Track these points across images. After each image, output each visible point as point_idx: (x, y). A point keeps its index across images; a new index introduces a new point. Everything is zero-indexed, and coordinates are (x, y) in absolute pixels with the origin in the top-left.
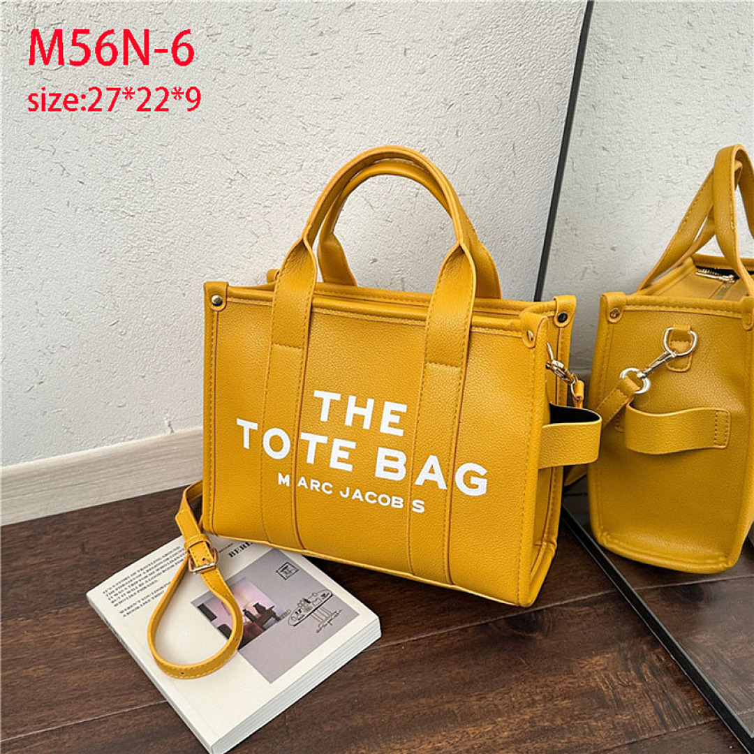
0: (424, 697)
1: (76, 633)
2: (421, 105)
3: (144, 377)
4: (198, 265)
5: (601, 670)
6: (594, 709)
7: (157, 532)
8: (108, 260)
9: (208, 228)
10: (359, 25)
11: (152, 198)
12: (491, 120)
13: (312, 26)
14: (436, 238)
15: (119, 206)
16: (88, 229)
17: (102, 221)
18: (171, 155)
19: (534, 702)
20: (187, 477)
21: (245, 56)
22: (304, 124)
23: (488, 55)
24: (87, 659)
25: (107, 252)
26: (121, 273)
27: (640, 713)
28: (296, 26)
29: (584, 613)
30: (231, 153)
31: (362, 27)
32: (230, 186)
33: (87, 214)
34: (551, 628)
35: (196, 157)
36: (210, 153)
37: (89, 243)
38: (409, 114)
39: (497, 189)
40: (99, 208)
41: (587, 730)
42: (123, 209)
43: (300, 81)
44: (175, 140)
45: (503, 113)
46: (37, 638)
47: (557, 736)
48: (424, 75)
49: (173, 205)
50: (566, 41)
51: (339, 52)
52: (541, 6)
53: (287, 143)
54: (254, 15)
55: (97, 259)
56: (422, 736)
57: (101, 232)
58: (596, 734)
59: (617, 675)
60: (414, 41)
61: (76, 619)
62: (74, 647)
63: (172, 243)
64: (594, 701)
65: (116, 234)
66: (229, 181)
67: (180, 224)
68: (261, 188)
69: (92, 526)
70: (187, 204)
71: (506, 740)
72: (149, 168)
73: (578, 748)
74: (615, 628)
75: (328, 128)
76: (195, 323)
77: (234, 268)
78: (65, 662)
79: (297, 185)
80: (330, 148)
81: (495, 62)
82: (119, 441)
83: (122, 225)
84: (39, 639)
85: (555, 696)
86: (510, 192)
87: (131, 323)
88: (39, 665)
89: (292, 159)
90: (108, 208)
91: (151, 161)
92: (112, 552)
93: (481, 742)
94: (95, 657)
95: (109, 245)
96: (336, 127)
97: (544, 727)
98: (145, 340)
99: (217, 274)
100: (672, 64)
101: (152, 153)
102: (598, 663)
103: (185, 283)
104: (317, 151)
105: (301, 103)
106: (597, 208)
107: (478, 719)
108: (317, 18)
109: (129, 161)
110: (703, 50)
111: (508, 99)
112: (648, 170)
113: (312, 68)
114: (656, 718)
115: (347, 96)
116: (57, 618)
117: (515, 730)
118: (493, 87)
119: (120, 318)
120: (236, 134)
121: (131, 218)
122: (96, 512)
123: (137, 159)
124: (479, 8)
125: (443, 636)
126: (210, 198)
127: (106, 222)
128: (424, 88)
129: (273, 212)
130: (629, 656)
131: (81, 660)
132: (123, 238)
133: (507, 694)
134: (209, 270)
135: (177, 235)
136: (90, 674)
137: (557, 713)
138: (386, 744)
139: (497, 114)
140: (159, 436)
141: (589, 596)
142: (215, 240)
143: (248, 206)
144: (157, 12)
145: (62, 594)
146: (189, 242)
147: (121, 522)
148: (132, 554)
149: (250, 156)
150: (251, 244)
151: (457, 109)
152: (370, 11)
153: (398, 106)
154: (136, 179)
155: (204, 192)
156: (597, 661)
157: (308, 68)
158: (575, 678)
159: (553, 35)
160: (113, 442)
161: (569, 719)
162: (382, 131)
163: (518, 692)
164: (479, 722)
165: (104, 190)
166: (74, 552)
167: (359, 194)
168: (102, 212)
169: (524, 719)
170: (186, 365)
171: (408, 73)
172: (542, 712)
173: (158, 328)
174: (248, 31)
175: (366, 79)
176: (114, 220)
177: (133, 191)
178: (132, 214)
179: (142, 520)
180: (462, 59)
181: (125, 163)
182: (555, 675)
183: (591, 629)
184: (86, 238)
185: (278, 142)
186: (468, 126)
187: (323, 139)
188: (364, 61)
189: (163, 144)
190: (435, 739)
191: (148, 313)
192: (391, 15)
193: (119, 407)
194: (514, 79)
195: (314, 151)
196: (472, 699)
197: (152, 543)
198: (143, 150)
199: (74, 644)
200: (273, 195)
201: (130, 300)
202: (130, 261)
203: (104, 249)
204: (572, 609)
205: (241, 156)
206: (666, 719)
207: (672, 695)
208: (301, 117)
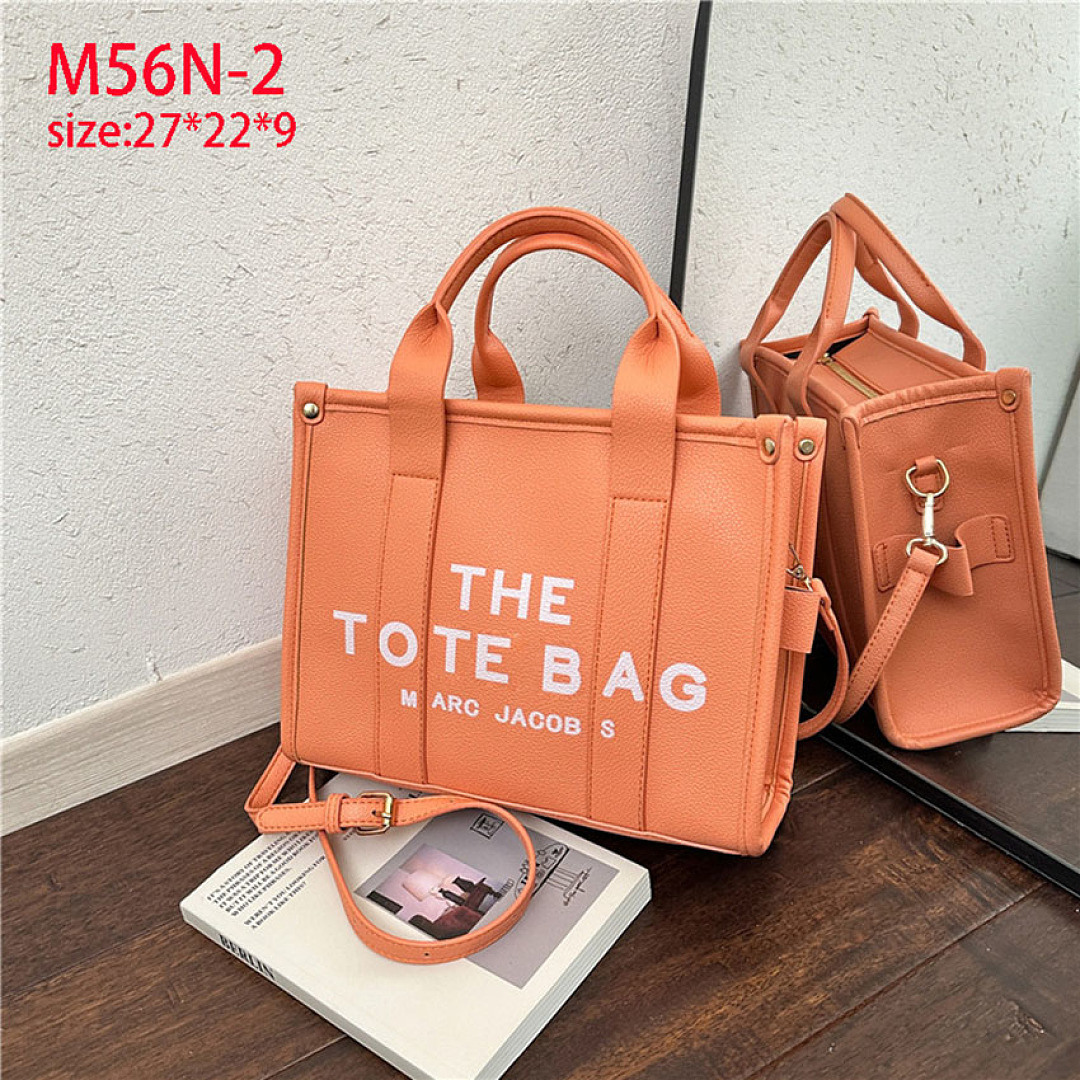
0: (671, 956)
1: (95, 1008)
2: (483, 159)
3: (110, 598)
4: (186, 412)
5: (882, 861)
6: (897, 911)
7: (166, 834)
8: (48, 419)
9: (200, 355)
10: (397, 47)
11: (112, 315)
12: (571, 176)
13: (333, 50)
14: (513, 344)
15: (63, 331)
16: (14, 373)
17: (36, 358)
18: (139, 247)
19: (817, 924)
20: (186, 747)
21: (242, 94)
22: (329, 190)
23: (562, 86)
24: (129, 1041)
25: (45, 407)
26: (68, 438)
27: (953, 900)
28: (310, 49)
29: (825, 798)
30: (227, 238)
31: (401, 51)
32: (228, 288)
33: (13, 349)
34: (795, 827)
35: (176, 247)
36: (197, 240)
37: (17, 394)
38: (469, 172)
39: (584, 271)
40: (30, 338)
41: (900, 938)
42: (69, 337)
43: (321, 129)
44: (145, 224)
45: (584, 166)
46: (27, 1032)
47: (867, 956)
48: (484, 116)
49: (144, 323)
50: (652, 67)
51: (372, 86)
52: (622, 20)
53: (307, 220)
54: (253, 34)
55: (30, 418)
56: (692, 1006)
57: (36, 376)
58: (913, 940)
59: (904, 863)
60: (469, 69)
61: (84, 987)
62: (98, 1029)
63: (146, 383)
64: (891, 901)
65: (59, 376)
66: (227, 281)
67: (157, 351)
68: (273, 289)
69: (54, 849)
70: (165, 320)
71: (807, 979)
72: (107, 270)
73: (900, 965)
74: (872, 807)
75: (363, 196)
76: (186, 502)
77: (240, 413)
78: (93, 1055)
79: (324, 281)
80: (367, 224)
81: (571, 96)
82: (77, 707)
83: (67, 363)
84: (31, 1034)
85: (840, 908)
86: (599, 273)
87: (88, 515)
88: (49, 1070)
89: (315, 242)
90: (46, 336)
91: (110, 259)
92: (104, 879)
93: (776, 991)
94: (143, 1034)
95: (49, 394)
96: (373, 194)
97: (845, 949)
98: (110, 540)
99: (216, 424)
100: (766, 99)
101: (111, 246)
102: (873, 854)
103: (168, 443)
104: (349, 229)
105: (323, 161)
106: (696, 291)
107: (756, 964)
108: (339, 39)
109: (76, 261)
110: (796, 81)
111: (590, 147)
112: (747, 239)
113: (336, 109)
114: (975, 901)
115: (385, 149)
116: (51, 994)
117: (811, 964)
118: (571, 132)
119: (68, 509)
120: (234, 210)
121: (81, 349)
122: (53, 826)
123: (87, 256)
124: (547, 24)
125: (660, 871)
126: (200, 309)
127: (43, 360)
128: (486, 135)
129: (292, 322)
130: (905, 835)
131: (119, 1045)
132: (69, 381)
133: (778, 921)
134: (203, 419)
135: (153, 369)
136: (145, 1062)
137: (853, 929)
138: (648, 1031)
139: (578, 167)
140: (139, 689)
141: (822, 777)
142: (209, 373)
143: (256, 316)
144: (108, 30)
145: (43, 957)
146: (171, 379)
147: (101, 833)
148: (138, 873)
149: (255, 240)
150: (262, 374)
151: (529, 163)
152: (410, 28)
153: (453, 160)
154: (87, 288)
155: (191, 300)
156: (871, 852)
157: (330, 110)
158: (854, 879)
159: (638, 58)
160: (67, 710)
161: (870, 932)
162: (435, 196)
163: (791, 915)
164: (758, 967)
165: (38, 308)
166: (39, 892)
167: (409, 289)
168: (35, 344)
169: (815, 948)
170: (176, 572)
171: (464, 115)
172: (835, 932)
173: (129, 519)
174: (245, 58)
175: (410, 124)
176: (54, 355)
177: (83, 307)
178: (83, 343)
179: (135, 822)
180: (531, 93)
181: (69, 265)
182: (828, 882)
183: (845, 815)
184: (11, 387)
185: (295, 218)
186: (543, 185)
187: (357, 212)
188: (405, 98)
189: (127, 230)
190: (711, 1004)
191: (114, 496)
192: (437, 33)
193: (75, 652)
194: (596, 120)
195: (345, 230)
196: (735, 941)
197: (165, 850)
198: (96, 243)
199: (96, 1026)
200: (292, 298)
201: (85, 479)
202: (81, 417)
203: (41, 402)
204: (808, 797)
205: (242, 242)
206: (987, 898)
207: (980, 870)
208: (324, 180)
